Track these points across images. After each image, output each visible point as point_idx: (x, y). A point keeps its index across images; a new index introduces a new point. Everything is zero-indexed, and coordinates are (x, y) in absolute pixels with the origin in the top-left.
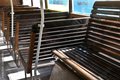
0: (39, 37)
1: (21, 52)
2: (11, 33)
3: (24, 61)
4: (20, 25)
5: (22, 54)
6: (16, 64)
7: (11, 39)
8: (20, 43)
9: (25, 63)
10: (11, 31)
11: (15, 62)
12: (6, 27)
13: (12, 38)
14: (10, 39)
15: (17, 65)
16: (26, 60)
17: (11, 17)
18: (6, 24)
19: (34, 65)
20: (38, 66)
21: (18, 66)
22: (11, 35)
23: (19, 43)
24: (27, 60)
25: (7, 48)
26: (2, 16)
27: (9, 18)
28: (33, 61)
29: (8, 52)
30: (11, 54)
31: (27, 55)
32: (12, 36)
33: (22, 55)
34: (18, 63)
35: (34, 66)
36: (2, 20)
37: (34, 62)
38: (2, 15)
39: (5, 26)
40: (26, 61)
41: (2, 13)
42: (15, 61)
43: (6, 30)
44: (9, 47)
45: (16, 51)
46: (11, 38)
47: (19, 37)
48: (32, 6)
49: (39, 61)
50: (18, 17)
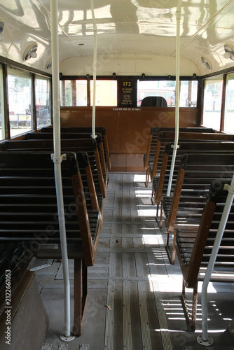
0: (222, 212)
1: (180, 235)
2: (167, 187)
3: (183, 257)
4: (186, 175)
5: (182, 240)
6: (168, 254)
7: (165, 201)
8: (183, 212)
9: (184, 262)
10: (167, 182)
11: (166, 250)
12: (159, 172)
13: (168, 198)
14: (162, 199)
15: (169, 257)
16: (188, 256)
17: (172, 153)
18: (161, 161)
19: (203, 271)
20: (212, 275)
21: (171, 262)
22: (166, 191)
23: (179, 212)
24: (190, 255)
25: (155, 215)
26: (155, 148)
27: (167, 156)
28: (202, 262)
29: (156, 224)
30: (161, 231)
31: (192, 245)
32: (168, 194)
33: (180, 242)
34: (171, 253)
35: (204, 274)
36: (154, 155)
37: (206, 266)
38: (156, 145)
39: (158, 168)
40: (188, 259)
41: (156, 142)
42: (167, 247)
43: (157, 178)
44: (159, 215)
45: (171, 228)
46: (164, 198)
47: (182, 200)
48: (220, 132)
49: (216, 266)
50: (184, 158)
